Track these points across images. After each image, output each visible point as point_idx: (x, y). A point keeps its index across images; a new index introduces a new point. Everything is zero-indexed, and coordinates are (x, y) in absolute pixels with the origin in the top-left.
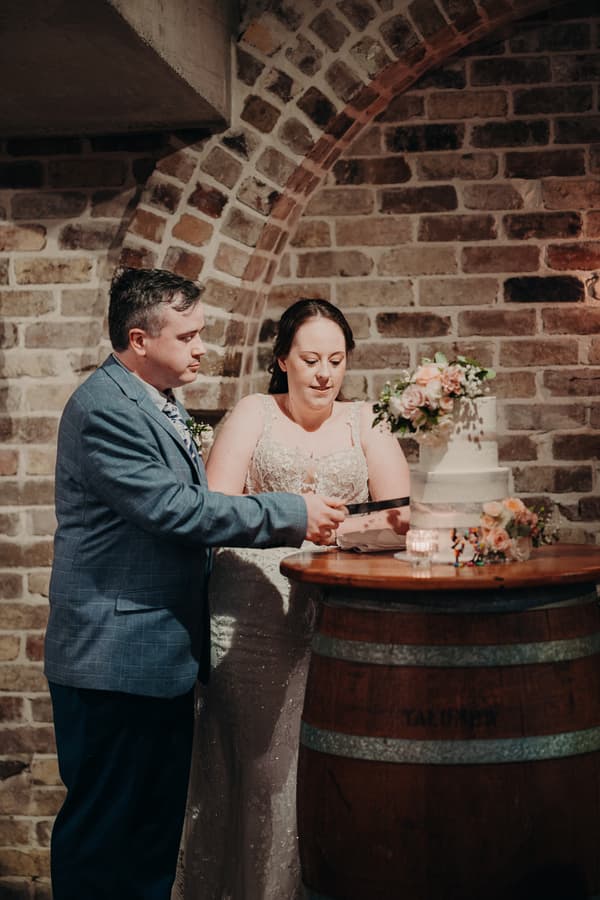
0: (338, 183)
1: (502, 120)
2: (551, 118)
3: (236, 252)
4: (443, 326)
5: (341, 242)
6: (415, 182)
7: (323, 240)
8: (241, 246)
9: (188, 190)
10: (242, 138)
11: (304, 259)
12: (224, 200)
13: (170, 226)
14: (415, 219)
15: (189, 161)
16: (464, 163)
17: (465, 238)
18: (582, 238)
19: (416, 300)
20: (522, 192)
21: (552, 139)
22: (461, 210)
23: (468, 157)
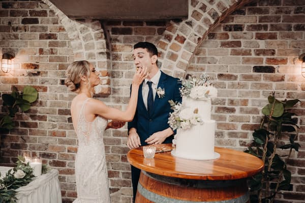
0: (209, 39)
1: (255, 24)
2: (269, 24)
3: (188, 54)
4: (236, 78)
5: (209, 55)
6: (230, 39)
7: (204, 54)
8: (189, 52)
9: (175, 36)
10: (191, 22)
11: (199, 59)
12: (185, 39)
13: (169, 46)
14: (230, 49)
15: (176, 28)
16: (244, 35)
17: (243, 55)
18: (275, 56)
19: (229, 71)
20: (260, 43)
21: (269, 29)
22: (242, 47)
23: (245, 33)
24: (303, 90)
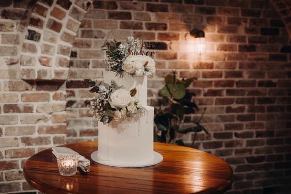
0: (94, 8)
3: (75, 23)
5: (95, 27)
6: (119, 10)
7: (89, 26)
8: (77, 21)
11: (83, 32)
12: (70, 3)
13: (49, 11)
14: (119, 21)
16: (134, 5)
17: (134, 28)
18: (167, 31)
20: (151, 16)
22: (133, 20)
23: (135, 3)
24: (195, 68)
